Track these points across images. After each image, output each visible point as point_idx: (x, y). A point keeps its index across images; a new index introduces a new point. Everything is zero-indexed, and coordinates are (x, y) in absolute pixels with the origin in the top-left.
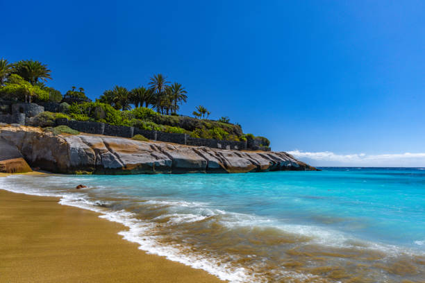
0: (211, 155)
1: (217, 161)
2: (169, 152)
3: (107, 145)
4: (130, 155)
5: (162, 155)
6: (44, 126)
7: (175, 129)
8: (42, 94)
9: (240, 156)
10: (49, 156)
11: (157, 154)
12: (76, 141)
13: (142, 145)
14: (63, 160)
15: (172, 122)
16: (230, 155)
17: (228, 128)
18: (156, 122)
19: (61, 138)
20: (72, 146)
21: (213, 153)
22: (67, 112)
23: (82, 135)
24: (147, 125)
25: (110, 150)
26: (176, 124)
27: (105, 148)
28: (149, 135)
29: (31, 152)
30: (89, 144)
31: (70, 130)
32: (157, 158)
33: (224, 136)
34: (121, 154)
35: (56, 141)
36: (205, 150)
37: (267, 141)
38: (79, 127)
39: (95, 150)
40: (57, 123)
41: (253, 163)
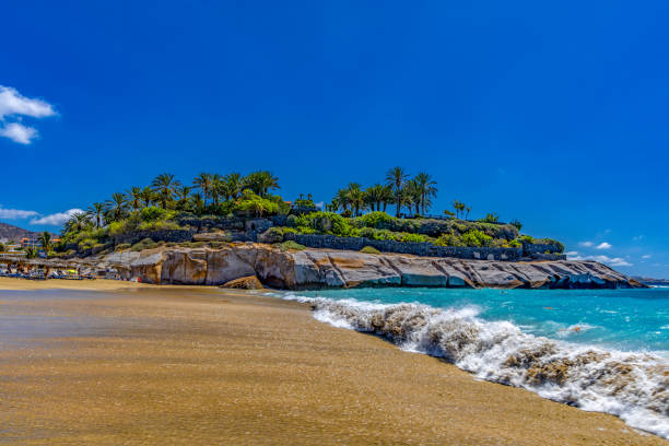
0: (456, 269)
1: (463, 277)
2: (400, 267)
3: (332, 260)
4: (354, 270)
5: (391, 271)
6: (273, 242)
7: (416, 237)
8: (271, 206)
9: (501, 269)
10: (278, 273)
11: (384, 269)
12: (300, 257)
13: (370, 259)
14: (289, 277)
15: (411, 226)
16: (485, 269)
17: (493, 230)
18: (392, 230)
19: (288, 254)
20: (297, 263)
21: (459, 266)
22: (294, 226)
23: (308, 250)
24: (379, 235)
25: (334, 266)
26: (416, 230)
27: (330, 264)
28: (381, 248)
29: (262, 268)
30: (314, 261)
31: (296, 245)
32: (384, 274)
33: (483, 243)
34: (344, 270)
35: (284, 257)
36: (449, 263)
37: (558, 245)
38: (306, 242)
39: (319, 266)
40: (285, 238)
41: (519, 278)
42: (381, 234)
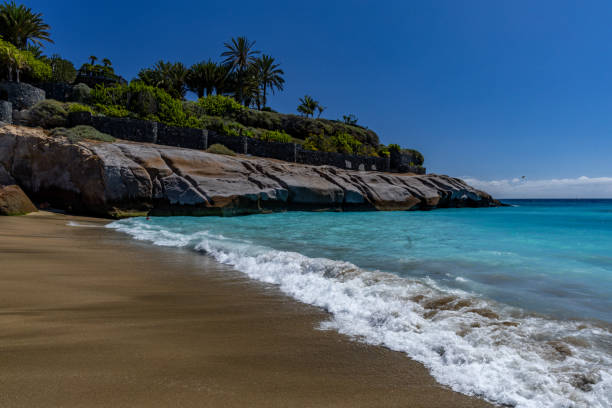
0: (346, 180)
1: (356, 190)
2: (277, 174)
3: (169, 162)
4: (214, 179)
5: (267, 180)
6: (48, 126)
7: (278, 135)
8: (40, 68)
9: (388, 180)
10: (65, 180)
11: (258, 177)
12: (113, 154)
13: (228, 162)
14: (91, 188)
15: (269, 122)
16: (374, 181)
17: (358, 134)
18: (240, 121)
19: (86, 147)
20: (108, 162)
21: (348, 178)
22: (88, 101)
23: (119, 143)
24: (231, 127)
25: (176, 171)
26: (275, 127)
27: (167, 168)
28: (235, 145)
29: (29, 173)
30: (138, 160)
31: (98, 134)
32: (261, 185)
33: (355, 148)
34: (198, 178)
35: (76, 153)
36: (334, 172)
37: (420, 156)
38: (114, 128)
39: (150, 170)
40: (72, 120)
41: (413, 193)
42: (231, 126)
